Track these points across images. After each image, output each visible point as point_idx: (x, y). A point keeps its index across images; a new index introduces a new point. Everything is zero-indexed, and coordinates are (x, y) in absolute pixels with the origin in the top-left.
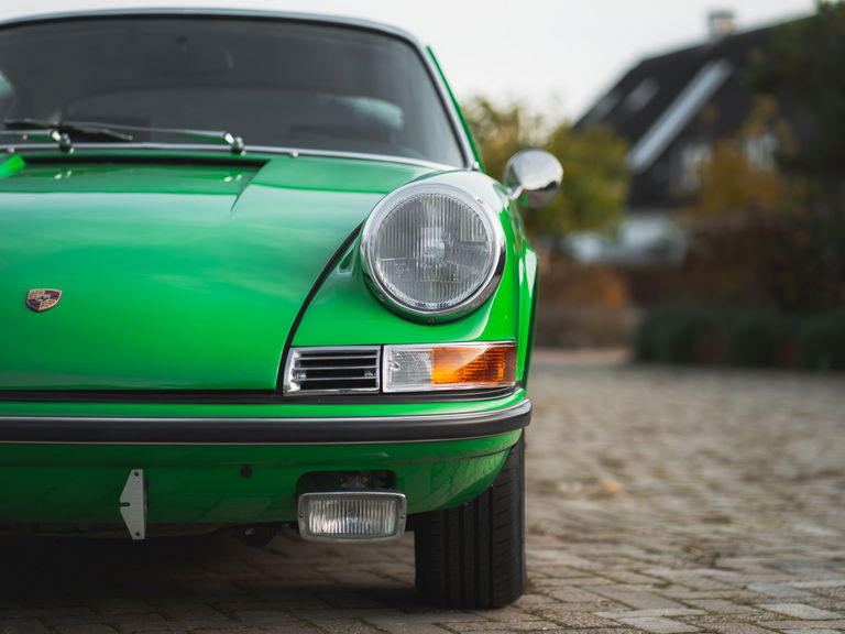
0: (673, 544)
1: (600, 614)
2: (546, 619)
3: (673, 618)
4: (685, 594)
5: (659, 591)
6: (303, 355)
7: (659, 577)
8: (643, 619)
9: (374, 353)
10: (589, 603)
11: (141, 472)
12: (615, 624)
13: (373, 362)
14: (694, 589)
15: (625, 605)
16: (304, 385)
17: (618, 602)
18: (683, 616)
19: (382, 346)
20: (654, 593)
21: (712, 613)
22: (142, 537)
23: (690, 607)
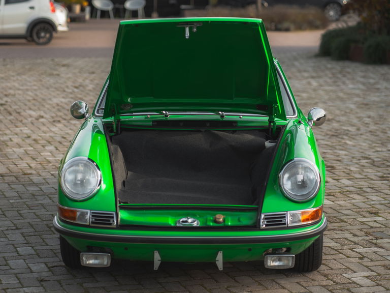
0: (361, 230)
1: (344, 275)
2: (329, 279)
3: (367, 277)
4: (370, 264)
5: (360, 261)
6: (265, 215)
7: (360, 253)
8: (358, 278)
9: (285, 214)
10: (340, 269)
11: (222, 252)
12: (351, 282)
13: (285, 217)
14: (372, 261)
15: (352, 270)
16: (266, 225)
17: (349, 268)
18: (370, 276)
19: (287, 211)
20: (359, 263)
21: (379, 275)
22: (222, 269)
23: (372, 271)
